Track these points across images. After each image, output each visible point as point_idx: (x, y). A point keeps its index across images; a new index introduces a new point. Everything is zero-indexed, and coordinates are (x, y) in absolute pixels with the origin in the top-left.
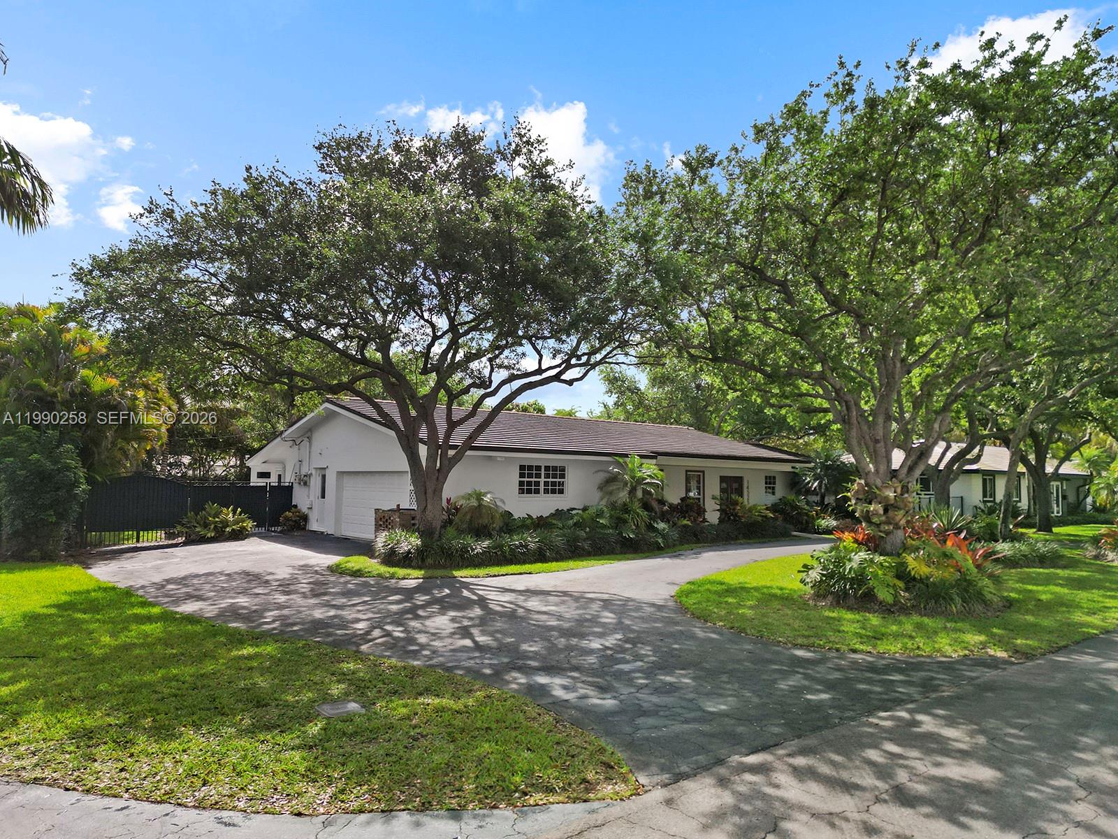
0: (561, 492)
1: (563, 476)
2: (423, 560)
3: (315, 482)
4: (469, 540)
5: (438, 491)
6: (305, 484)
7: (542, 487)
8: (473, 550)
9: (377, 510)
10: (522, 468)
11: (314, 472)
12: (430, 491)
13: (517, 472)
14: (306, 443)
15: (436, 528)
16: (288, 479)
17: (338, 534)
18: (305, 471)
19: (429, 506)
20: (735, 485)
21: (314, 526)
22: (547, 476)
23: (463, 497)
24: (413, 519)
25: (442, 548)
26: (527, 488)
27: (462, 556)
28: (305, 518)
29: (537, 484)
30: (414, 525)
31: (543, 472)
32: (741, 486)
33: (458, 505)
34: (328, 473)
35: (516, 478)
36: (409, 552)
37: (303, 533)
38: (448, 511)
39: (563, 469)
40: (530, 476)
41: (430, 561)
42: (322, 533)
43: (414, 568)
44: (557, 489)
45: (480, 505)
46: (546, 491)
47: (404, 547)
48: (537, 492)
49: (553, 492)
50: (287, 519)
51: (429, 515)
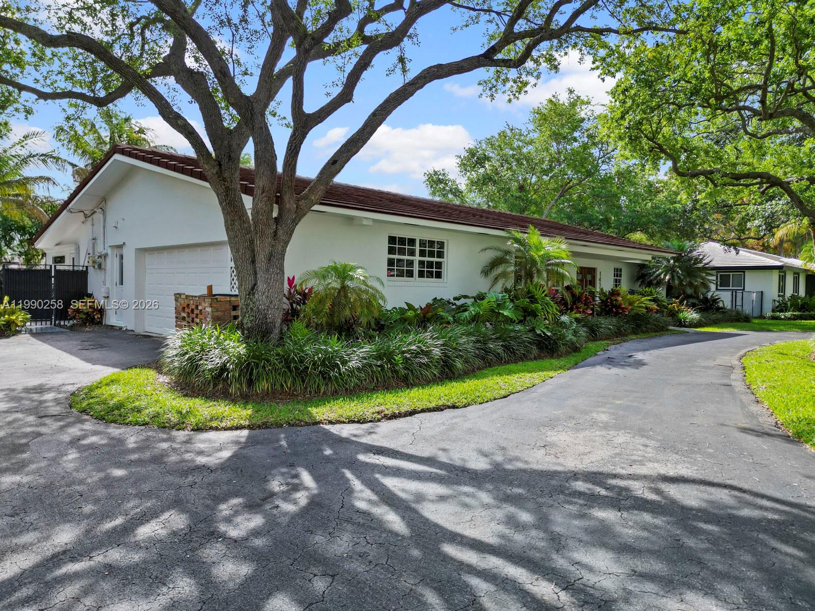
0: (439, 275)
1: (440, 255)
2: (250, 383)
3: (112, 264)
4: (334, 345)
5: (276, 259)
6: (100, 266)
7: (416, 268)
8: (344, 363)
9: (178, 296)
10: (392, 240)
11: (109, 251)
12: (261, 258)
13: (385, 245)
14: (98, 216)
15: (273, 323)
16: (83, 261)
17: (140, 330)
18: (100, 249)
19: (261, 286)
20: (589, 277)
21: (112, 319)
22: (422, 253)
23: (316, 274)
24: (235, 308)
25: (286, 360)
26: (397, 269)
27: (324, 376)
28: (101, 311)
29: (410, 263)
30: (236, 317)
31: (417, 248)
32: (594, 277)
33: (306, 287)
34: (125, 251)
35: (384, 255)
36: (223, 369)
37: (96, 328)
38: (290, 297)
39: (441, 244)
40: (402, 252)
41: (263, 385)
42: (121, 328)
43: (233, 400)
44: (433, 271)
45: (344, 288)
46: (421, 274)
47: (214, 360)
48: (410, 274)
49: (430, 274)
50: (78, 311)
51: (261, 298)
